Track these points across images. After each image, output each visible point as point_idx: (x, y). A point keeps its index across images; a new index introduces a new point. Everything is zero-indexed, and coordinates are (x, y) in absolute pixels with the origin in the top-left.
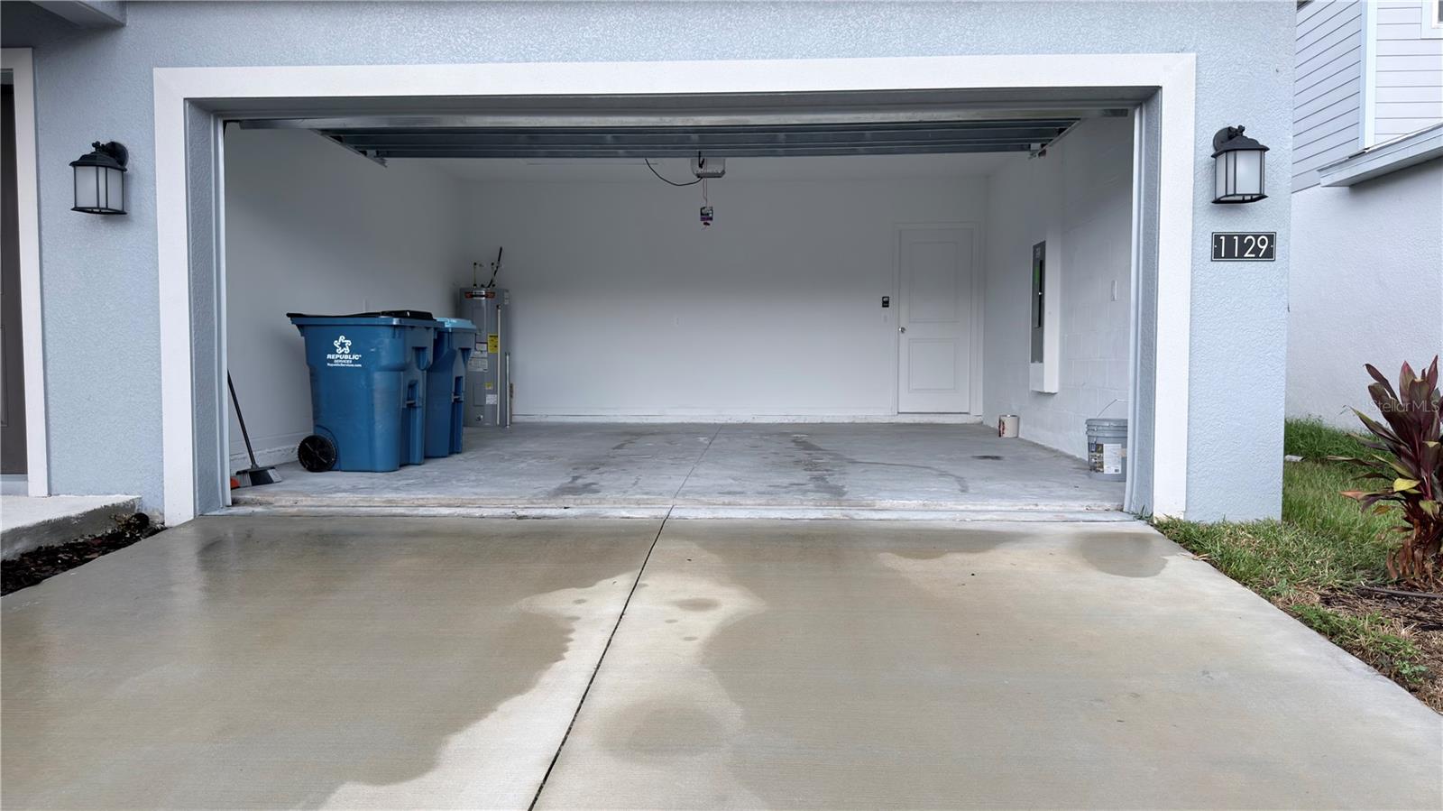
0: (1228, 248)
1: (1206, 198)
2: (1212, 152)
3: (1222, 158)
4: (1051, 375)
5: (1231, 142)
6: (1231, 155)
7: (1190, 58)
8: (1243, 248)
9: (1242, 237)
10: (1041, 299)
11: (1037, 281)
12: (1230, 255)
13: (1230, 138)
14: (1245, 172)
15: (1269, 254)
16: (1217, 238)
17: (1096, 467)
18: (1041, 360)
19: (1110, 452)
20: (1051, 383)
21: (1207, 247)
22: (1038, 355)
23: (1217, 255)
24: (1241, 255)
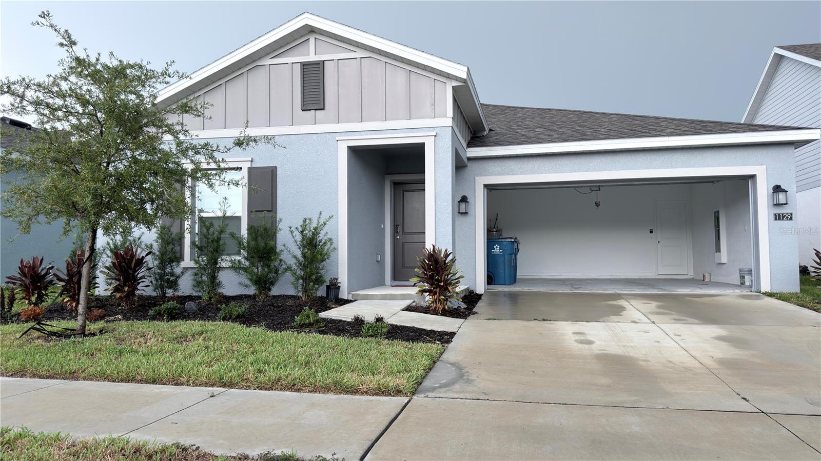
0: (778, 217)
1: (771, 203)
2: (772, 191)
3: (775, 194)
4: (724, 257)
5: (777, 189)
6: (777, 193)
7: (765, 167)
8: (783, 217)
9: (783, 214)
10: (719, 231)
11: (717, 224)
12: (779, 219)
13: (777, 188)
14: (781, 197)
15: (791, 219)
16: (775, 215)
17: (743, 283)
18: (720, 252)
19: (747, 278)
20: (724, 259)
21: (773, 217)
22: (718, 249)
23: (776, 219)
24: (783, 219)
